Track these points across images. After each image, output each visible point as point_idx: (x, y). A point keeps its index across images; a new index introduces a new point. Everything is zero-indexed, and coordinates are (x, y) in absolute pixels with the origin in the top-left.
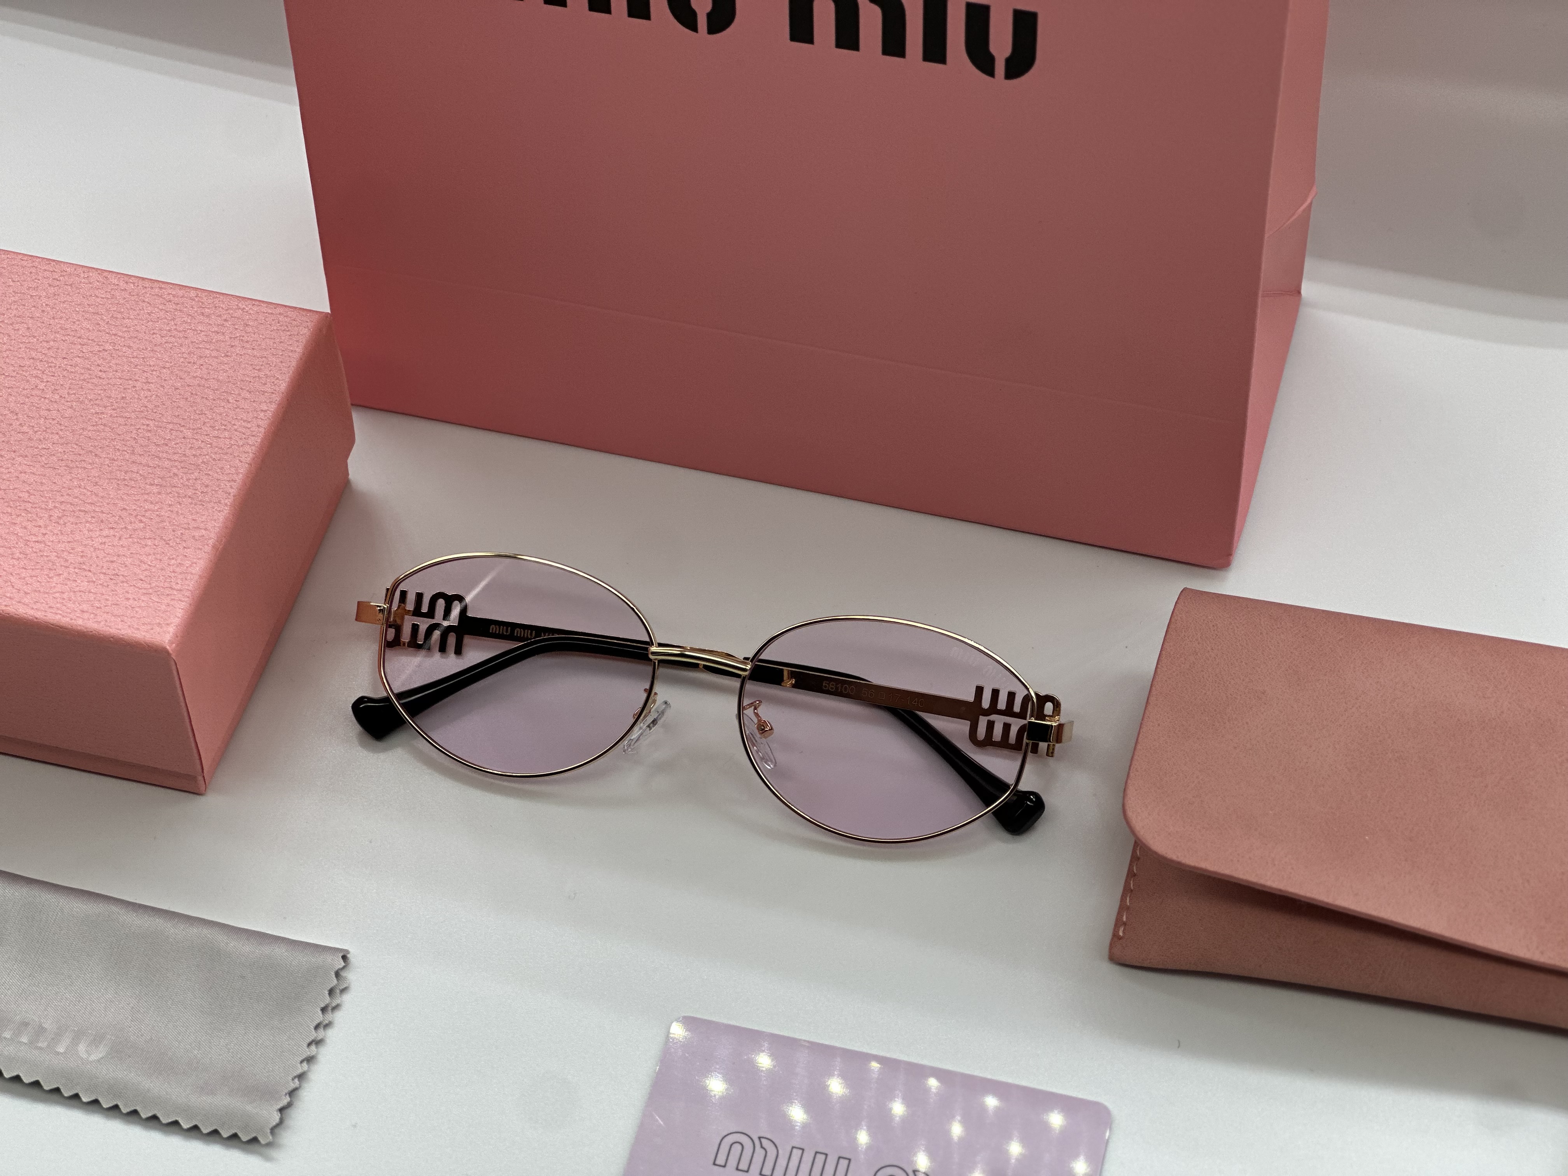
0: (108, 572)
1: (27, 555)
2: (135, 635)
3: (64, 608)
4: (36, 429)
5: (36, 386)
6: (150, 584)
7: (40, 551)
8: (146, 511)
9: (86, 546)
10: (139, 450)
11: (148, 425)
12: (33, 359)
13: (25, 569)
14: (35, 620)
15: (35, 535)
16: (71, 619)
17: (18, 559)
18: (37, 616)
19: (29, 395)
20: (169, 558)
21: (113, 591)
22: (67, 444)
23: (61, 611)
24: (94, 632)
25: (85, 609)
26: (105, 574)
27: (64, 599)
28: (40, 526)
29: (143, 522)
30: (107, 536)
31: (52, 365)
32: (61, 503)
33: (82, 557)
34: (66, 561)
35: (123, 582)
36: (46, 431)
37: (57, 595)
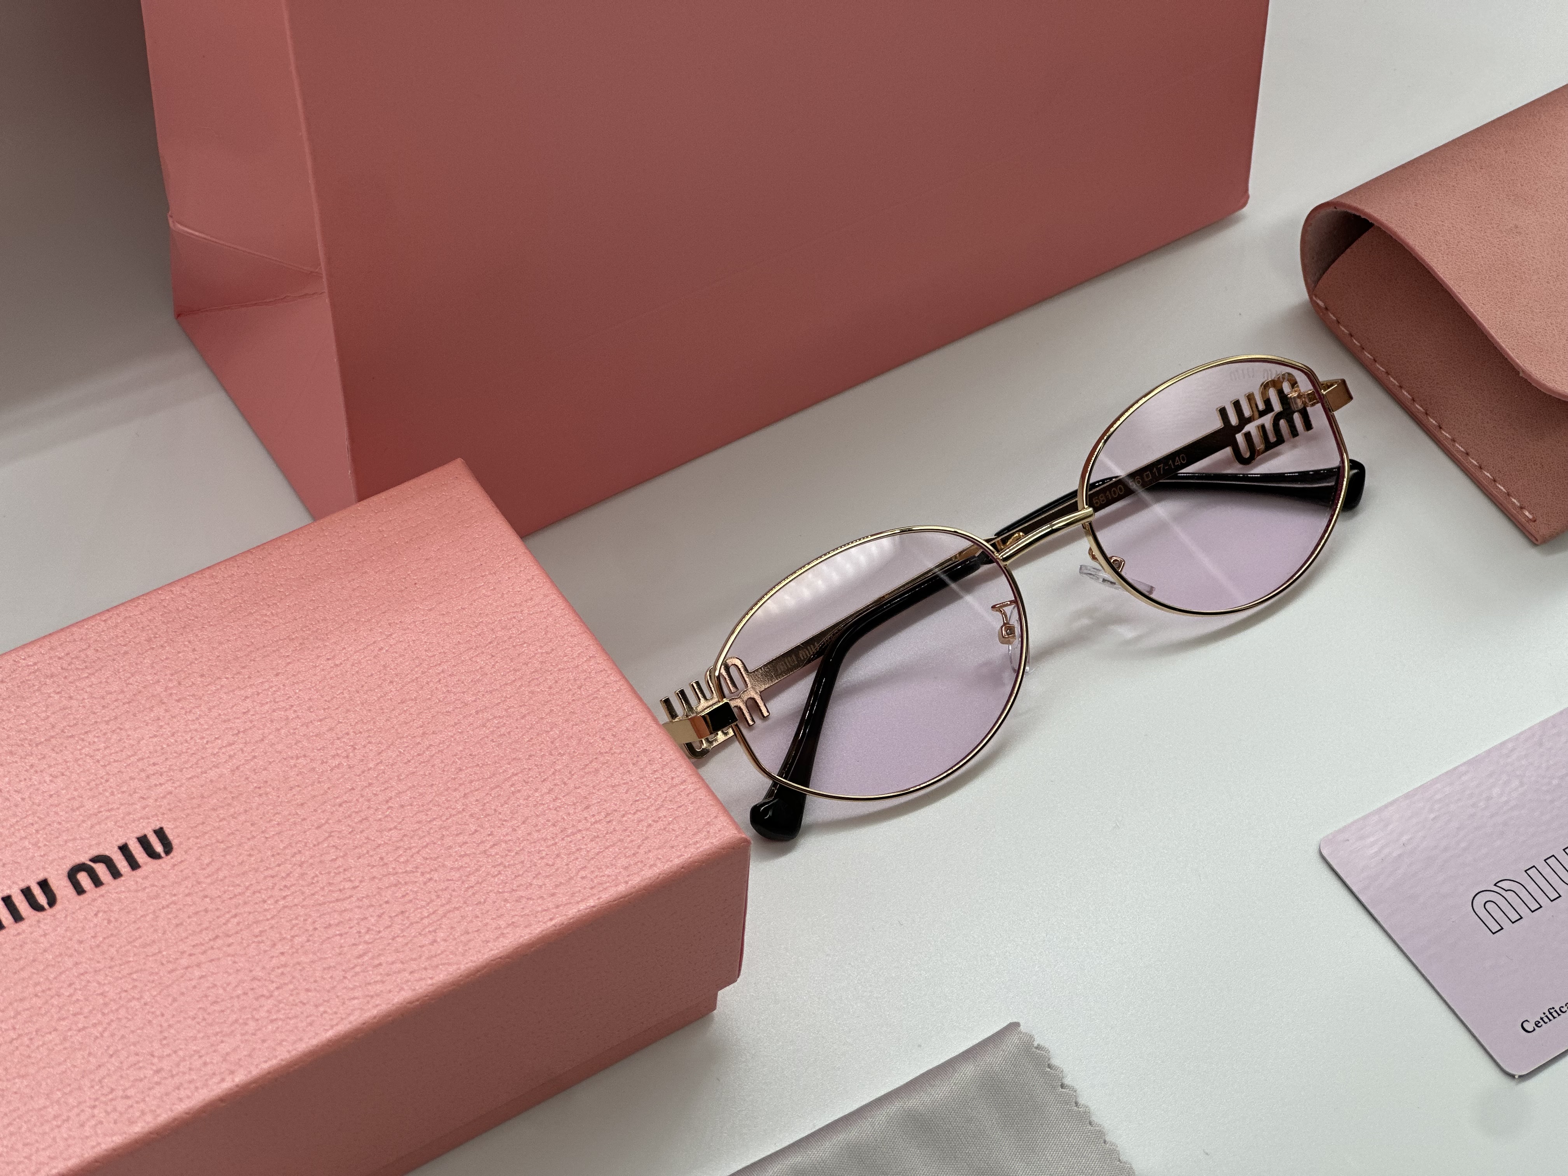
0: (597, 818)
1: (501, 863)
2: (701, 849)
3: (604, 879)
4: (344, 754)
5: (287, 719)
6: (649, 798)
7: (509, 851)
8: (552, 743)
9: (543, 813)
10: (469, 698)
11: (443, 672)
12: (247, 697)
13: (519, 876)
14: (594, 909)
15: (482, 842)
16: (626, 882)
17: (500, 873)
18: (592, 904)
19: (292, 731)
20: (634, 764)
21: (625, 830)
22: (392, 744)
23: (606, 883)
24: (661, 876)
25: (625, 864)
26: (596, 822)
27: (593, 872)
28: (476, 831)
29: (564, 754)
30: (550, 791)
31: (274, 689)
32: (464, 796)
33: (554, 825)
34: (545, 840)
35: (623, 816)
36: (355, 749)
37: (583, 873)
